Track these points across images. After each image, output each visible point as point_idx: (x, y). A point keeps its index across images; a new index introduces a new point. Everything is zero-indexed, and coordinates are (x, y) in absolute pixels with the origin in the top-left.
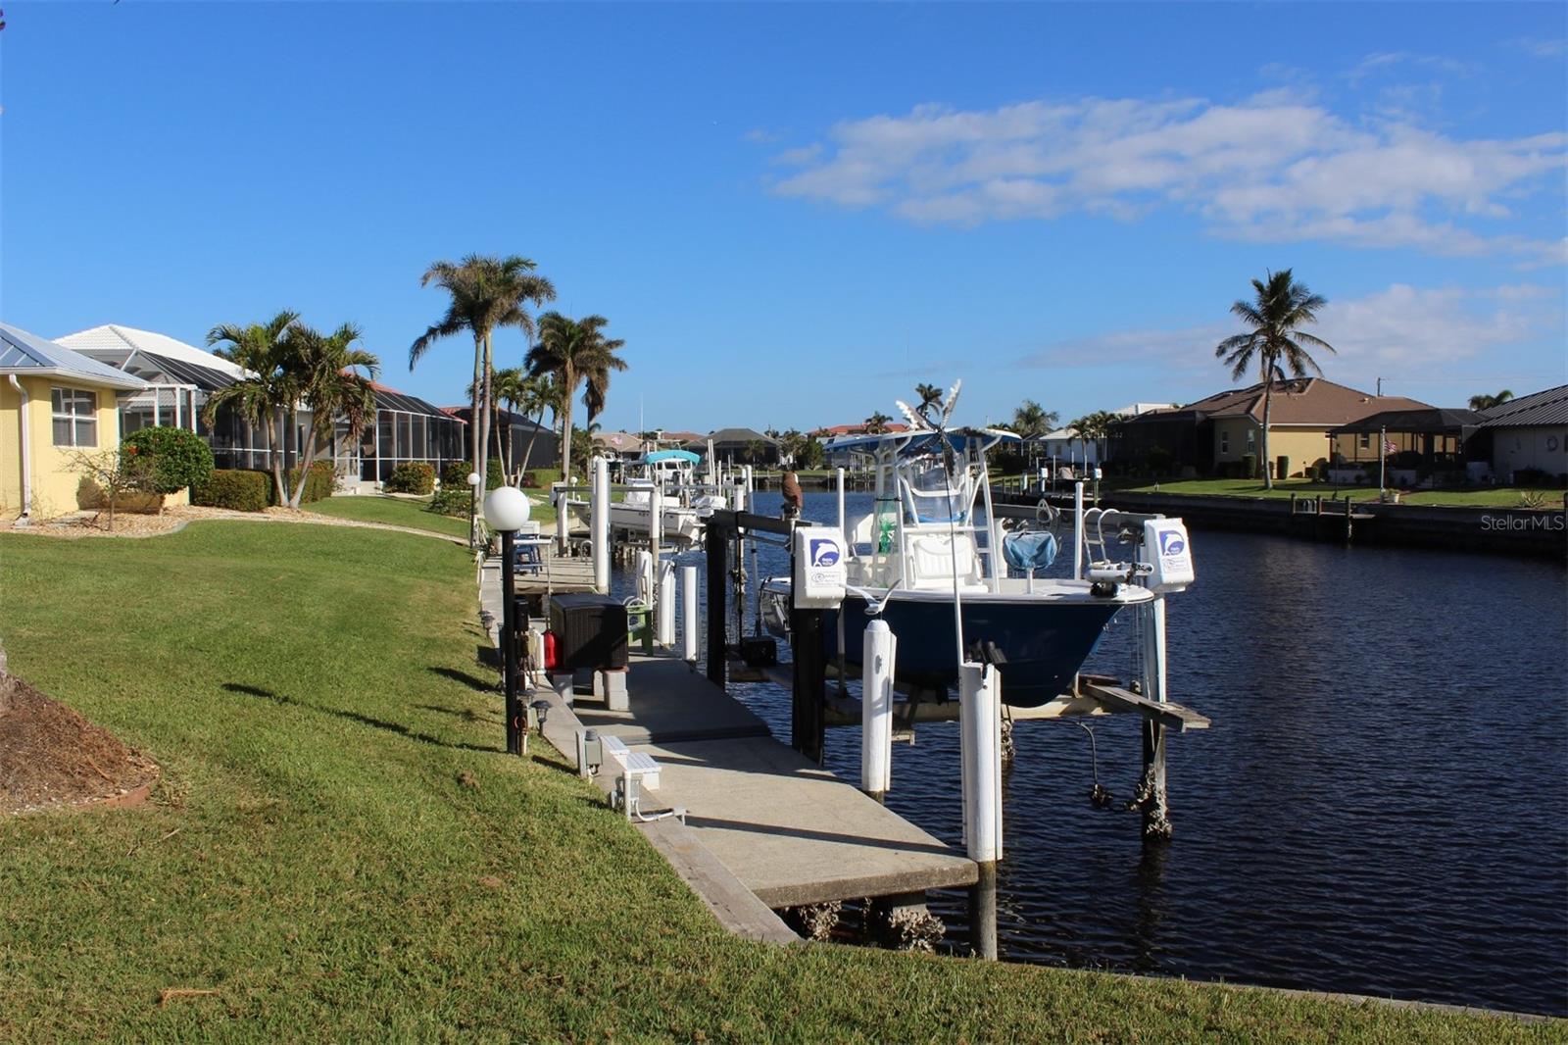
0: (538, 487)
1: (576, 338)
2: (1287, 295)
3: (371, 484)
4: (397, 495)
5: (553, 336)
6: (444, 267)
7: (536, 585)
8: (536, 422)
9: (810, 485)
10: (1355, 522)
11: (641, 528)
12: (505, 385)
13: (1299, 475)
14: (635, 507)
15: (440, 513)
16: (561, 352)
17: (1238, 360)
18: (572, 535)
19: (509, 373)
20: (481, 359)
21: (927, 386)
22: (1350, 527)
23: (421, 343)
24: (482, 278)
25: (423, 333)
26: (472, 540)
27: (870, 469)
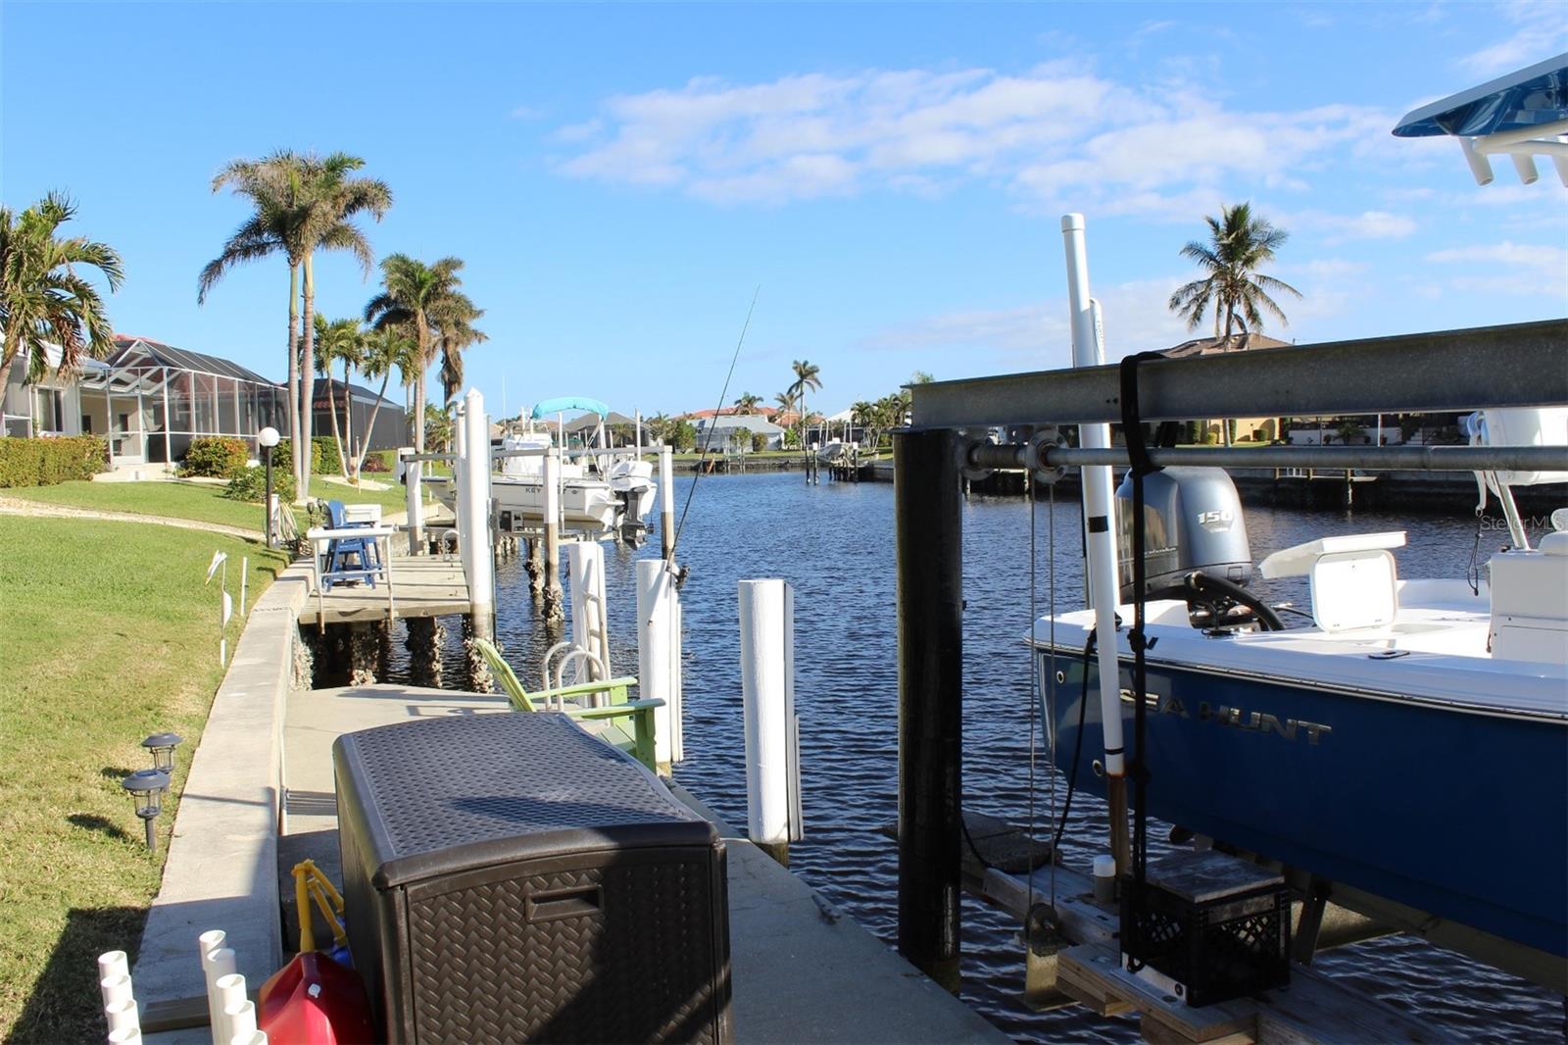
0: (386, 470)
1: (428, 286)
2: (1247, 233)
3: (161, 466)
4: (195, 479)
5: (400, 281)
6: (245, 167)
7: (370, 606)
8: (379, 394)
9: (684, 469)
10: (1355, 485)
11: (532, 510)
12: (340, 338)
13: (1246, 439)
14: (520, 480)
15: (243, 499)
16: (410, 301)
17: (1193, 308)
18: (430, 526)
19: (342, 325)
20: (299, 292)
21: (802, 363)
22: (1350, 492)
23: (214, 269)
24: (297, 181)
25: (218, 254)
26: (269, 534)
27: (745, 451)
